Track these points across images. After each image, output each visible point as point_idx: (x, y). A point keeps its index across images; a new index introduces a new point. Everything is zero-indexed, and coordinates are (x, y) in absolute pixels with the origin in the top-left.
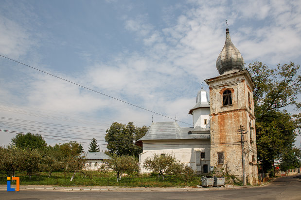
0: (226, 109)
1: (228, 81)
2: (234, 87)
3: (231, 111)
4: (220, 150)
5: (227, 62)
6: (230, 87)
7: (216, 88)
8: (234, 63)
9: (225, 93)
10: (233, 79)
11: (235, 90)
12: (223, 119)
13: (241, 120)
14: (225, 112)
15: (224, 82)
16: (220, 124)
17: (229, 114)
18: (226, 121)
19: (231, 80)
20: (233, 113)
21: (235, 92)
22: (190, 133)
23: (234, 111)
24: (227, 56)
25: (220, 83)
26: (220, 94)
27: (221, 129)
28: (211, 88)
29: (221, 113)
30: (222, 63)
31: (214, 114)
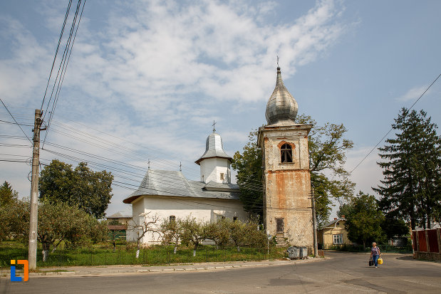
0: (285, 167)
1: (289, 134)
2: (295, 142)
3: (292, 170)
4: (279, 216)
5: (284, 110)
6: (290, 142)
7: (274, 139)
8: (291, 113)
9: (283, 147)
10: (295, 132)
11: (297, 145)
12: (282, 179)
13: (303, 182)
14: (285, 171)
15: (283, 134)
16: (278, 184)
17: (289, 173)
18: (286, 181)
19: (292, 133)
20: (294, 173)
21: (297, 149)
22: (204, 189)
23: (295, 170)
24: (284, 102)
25: (279, 134)
26: (277, 148)
27: (279, 191)
28: (266, 139)
29: (279, 171)
30: (278, 110)
31: (271, 172)
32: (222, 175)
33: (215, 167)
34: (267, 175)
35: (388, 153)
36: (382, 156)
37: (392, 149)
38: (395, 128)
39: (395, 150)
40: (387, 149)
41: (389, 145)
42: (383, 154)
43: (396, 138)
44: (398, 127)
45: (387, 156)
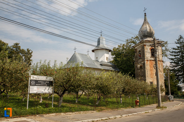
4: (151, 81)
5: (150, 33)
7: (148, 46)
9: (152, 50)
12: (152, 64)
13: (160, 66)
14: (153, 61)
22: (101, 65)
24: (150, 29)
25: (150, 44)
27: (151, 69)
28: (145, 45)
29: (151, 60)
30: (148, 33)
31: (147, 61)
32: (107, 58)
33: (104, 54)
34: (146, 62)
35: (174, 54)
36: (171, 55)
37: (175, 52)
38: (176, 43)
39: (176, 53)
40: (172, 52)
41: (174, 50)
42: (171, 54)
43: (176, 48)
44: (178, 43)
45: (173, 55)
